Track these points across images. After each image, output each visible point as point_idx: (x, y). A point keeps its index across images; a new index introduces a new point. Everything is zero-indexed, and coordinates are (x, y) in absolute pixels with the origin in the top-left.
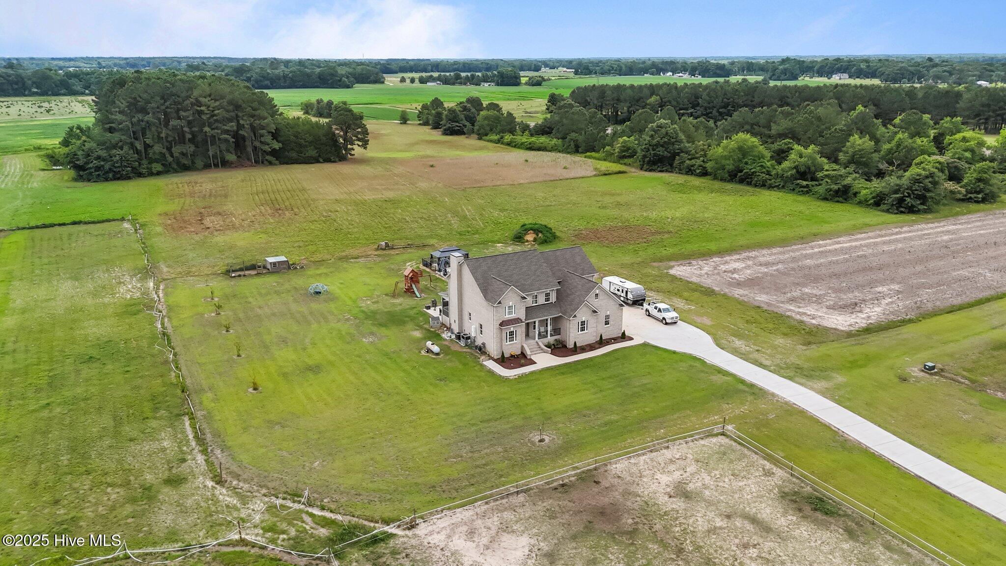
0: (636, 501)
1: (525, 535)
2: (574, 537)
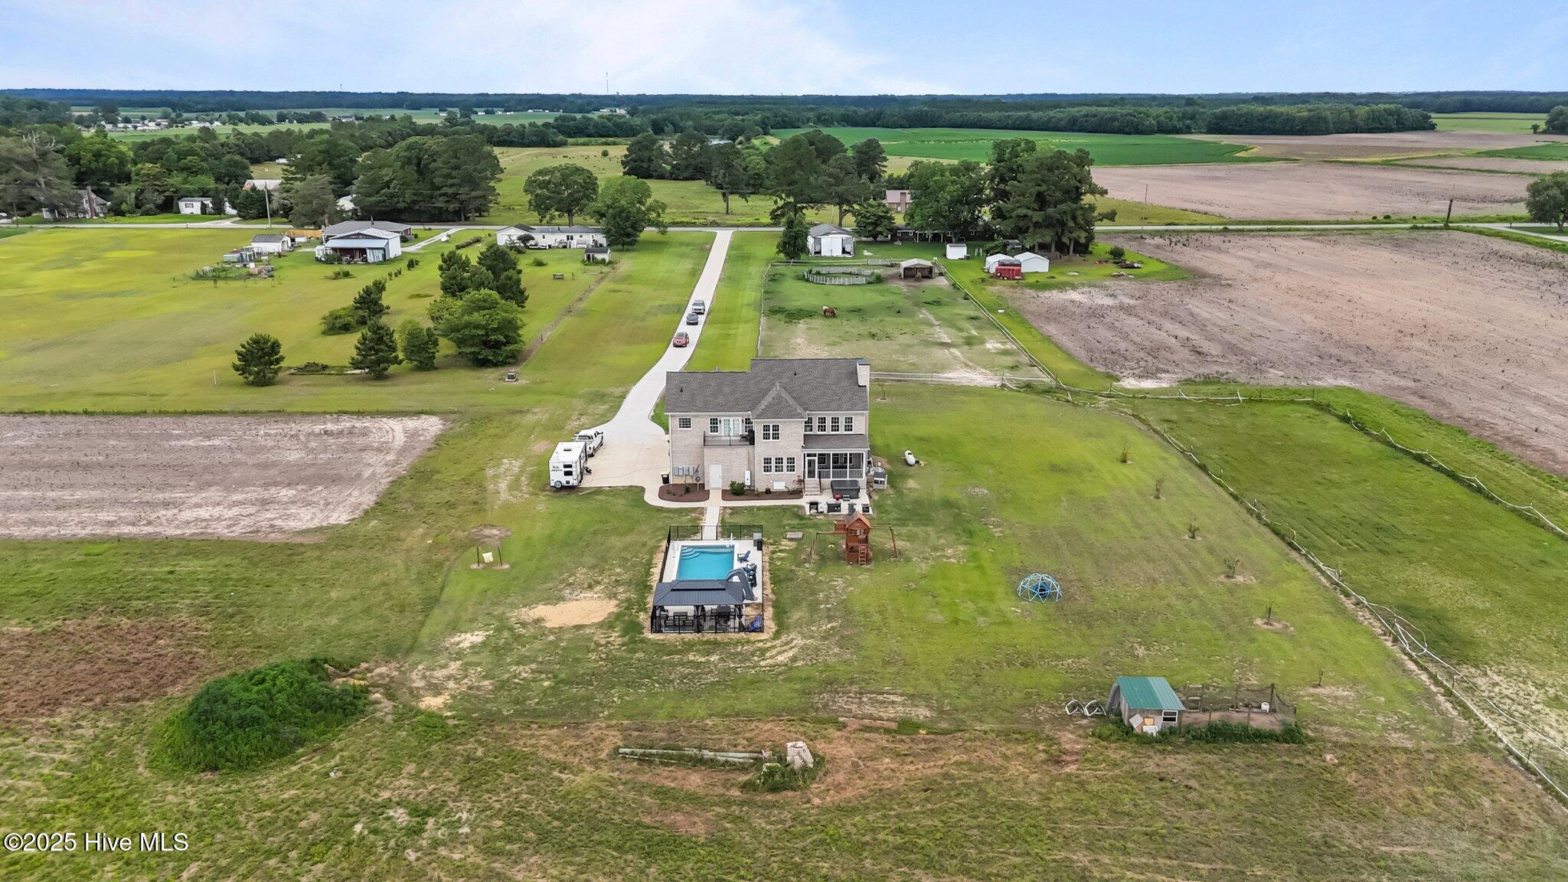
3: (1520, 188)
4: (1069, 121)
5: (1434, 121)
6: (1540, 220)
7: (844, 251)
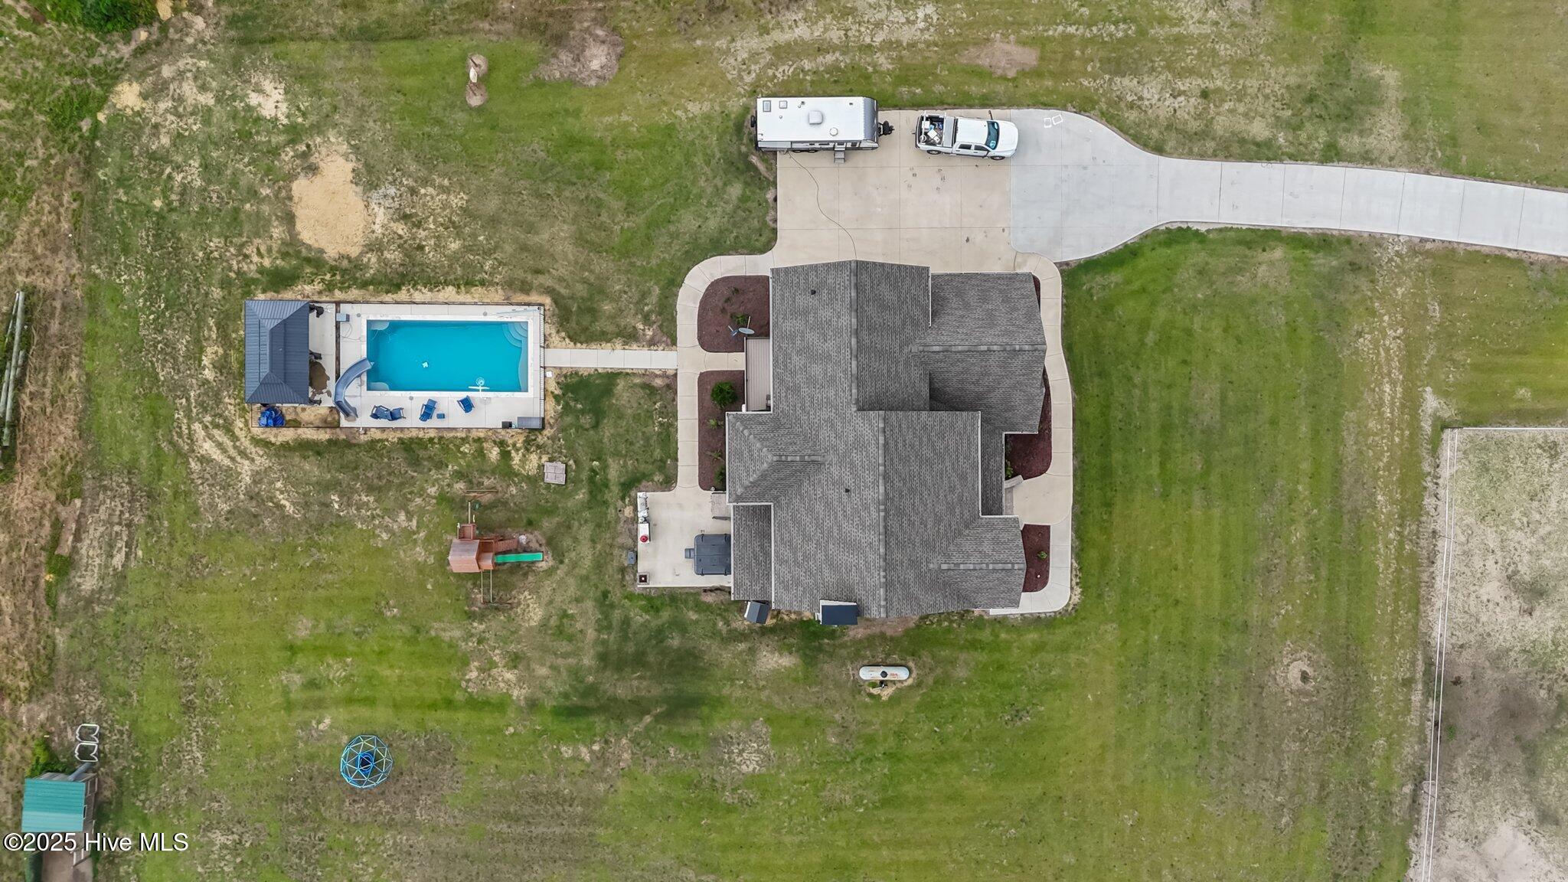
0: (1515, 660)
1: (1498, 824)
2: (1532, 773)
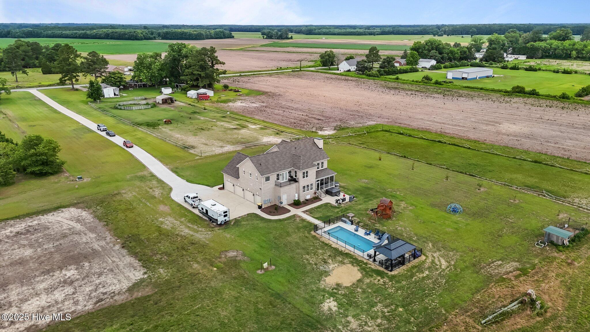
3: (317, 57)
4: (105, 35)
5: (233, 35)
6: (324, 66)
7: (115, 95)
